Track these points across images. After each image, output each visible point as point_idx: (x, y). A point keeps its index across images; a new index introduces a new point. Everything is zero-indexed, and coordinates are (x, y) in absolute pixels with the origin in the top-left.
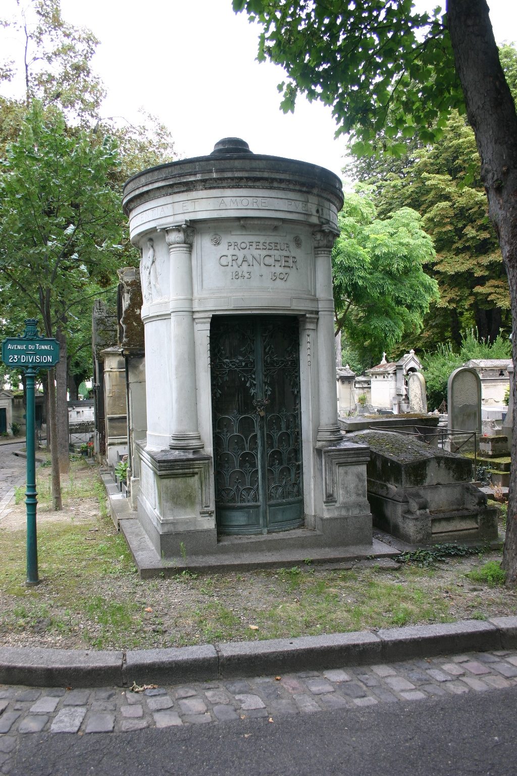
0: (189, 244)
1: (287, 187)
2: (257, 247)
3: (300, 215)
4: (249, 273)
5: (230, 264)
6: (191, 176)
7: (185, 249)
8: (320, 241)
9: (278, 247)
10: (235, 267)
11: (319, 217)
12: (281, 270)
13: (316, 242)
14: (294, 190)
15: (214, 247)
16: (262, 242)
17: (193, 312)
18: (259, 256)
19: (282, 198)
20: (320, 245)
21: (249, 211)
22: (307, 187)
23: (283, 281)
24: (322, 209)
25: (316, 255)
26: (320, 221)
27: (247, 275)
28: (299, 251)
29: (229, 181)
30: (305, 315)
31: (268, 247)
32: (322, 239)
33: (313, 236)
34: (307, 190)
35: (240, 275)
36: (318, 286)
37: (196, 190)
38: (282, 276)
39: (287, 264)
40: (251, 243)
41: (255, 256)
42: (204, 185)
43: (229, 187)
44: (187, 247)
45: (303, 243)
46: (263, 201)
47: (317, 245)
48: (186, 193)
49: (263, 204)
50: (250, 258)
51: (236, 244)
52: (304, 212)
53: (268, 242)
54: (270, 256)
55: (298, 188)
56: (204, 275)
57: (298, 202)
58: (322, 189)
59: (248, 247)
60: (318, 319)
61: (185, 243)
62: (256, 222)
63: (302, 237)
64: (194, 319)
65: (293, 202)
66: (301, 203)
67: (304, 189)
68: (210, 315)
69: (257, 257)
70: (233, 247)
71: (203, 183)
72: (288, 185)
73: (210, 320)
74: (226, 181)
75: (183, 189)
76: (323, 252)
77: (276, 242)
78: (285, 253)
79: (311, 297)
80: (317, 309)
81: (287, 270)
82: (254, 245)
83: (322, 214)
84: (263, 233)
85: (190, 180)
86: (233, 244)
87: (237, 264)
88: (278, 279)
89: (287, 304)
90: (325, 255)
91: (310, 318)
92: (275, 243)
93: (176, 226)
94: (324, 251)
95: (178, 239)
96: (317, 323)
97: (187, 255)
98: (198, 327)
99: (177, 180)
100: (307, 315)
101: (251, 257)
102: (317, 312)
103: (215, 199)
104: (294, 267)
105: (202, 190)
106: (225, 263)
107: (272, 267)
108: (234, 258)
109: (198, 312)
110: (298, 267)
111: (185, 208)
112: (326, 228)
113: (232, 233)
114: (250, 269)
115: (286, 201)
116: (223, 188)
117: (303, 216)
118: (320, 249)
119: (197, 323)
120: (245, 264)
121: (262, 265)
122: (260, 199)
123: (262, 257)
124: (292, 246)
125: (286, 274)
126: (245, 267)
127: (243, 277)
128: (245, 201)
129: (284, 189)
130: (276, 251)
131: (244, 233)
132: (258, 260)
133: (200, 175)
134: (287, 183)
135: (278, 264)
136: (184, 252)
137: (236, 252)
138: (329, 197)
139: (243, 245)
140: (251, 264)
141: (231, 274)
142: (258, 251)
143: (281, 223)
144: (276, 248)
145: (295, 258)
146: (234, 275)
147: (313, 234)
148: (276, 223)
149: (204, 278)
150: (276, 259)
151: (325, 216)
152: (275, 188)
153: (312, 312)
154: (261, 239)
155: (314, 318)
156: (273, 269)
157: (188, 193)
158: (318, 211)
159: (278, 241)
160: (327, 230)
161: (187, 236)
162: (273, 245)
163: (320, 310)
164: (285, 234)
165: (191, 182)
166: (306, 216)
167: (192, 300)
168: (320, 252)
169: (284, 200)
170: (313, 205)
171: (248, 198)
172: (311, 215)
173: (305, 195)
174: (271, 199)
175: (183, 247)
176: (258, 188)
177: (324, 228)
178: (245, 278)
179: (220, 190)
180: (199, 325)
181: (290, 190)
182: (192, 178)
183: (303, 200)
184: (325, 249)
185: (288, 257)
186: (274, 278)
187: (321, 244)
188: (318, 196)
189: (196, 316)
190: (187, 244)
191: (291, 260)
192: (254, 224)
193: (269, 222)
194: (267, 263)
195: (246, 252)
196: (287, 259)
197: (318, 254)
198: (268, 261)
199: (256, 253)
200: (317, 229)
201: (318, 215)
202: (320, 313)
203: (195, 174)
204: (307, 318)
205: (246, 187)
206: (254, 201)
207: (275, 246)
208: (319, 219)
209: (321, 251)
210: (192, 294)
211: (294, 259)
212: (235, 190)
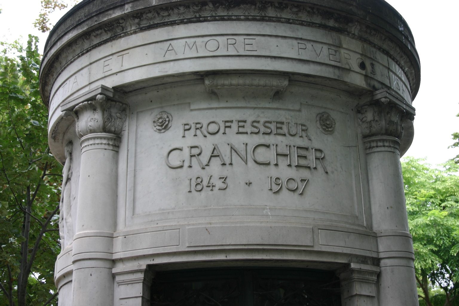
0: (114, 133)
1: (294, 17)
2: (241, 130)
3: (324, 68)
4: (224, 179)
5: (186, 164)
6: (116, 11)
7: (105, 141)
8: (373, 124)
9: (285, 130)
10: (197, 170)
11: (366, 76)
12: (292, 173)
13: (365, 125)
14: (310, 25)
15: (157, 135)
16: (250, 120)
17: (114, 262)
18: (243, 147)
19: (285, 37)
20: (374, 130)
21: (220, 60)
22: (336, 20)
23: (296, 196)
24: (372, 65)
25: (368, 150)
26: (368, 84)
27: (219, 184)
28: (330, 138)
29: (182, 9)
30: (348, 265)
31: (263, 129)
32: (376, 118)
33: (360, 115)
34: (336, 25)
35: (205, 183)
36: (376, 209)
37: (126, 34)
38: (293, 186)
39: (303, 162)
40: (228, 124)
41: (236, 146)
42: (139, 24)
43: (182, 22)
44: (108, 139)
45: (338, 126)
46: (247, 41)
47: (367, 131)
48: (109, 44)
49: (248, 47)
50: (225, 151)
51: (199, 127)
52: (333, 63)
53: (262, 120)
54: (268, 146)
55: (317, 20)
56: (139, 188)
57: (320, 46)
58: (367, 27)
59: (222, 131)
60: (379, 275)
61: (104, 129)
62: (235, 81)
63: (335, 115)
64: (114, 276)
65: (309, 45)
66: (325, 47)
67: (331, 23)
68: (143, 264)
69: (241, 148)
70: (192, 131)
71: (137, 21)
72: (296, 13)
73: (141, 276)
74: (176, 11)
75: (105, 37)
76: (380, 144)
77: (279, 120)
78: (298, 141)
79: (361, 229)
80: (374, 255)
81: (305, 174)
82: (235, 126)
83: (373, 72)
84: (253, 104)
85: (114, 16)
86: (193, 126)
87: (200, 162)
88: (285, 191)
89: (306, 240)
90: (386, 149)
91: (360, 271)
92: (277, 123)
93: (87, 100)
94: (383, 141)
95: (92, 124)
96: (378, 283)
97: (109, 154)
98: (121, 291)
99: (93, 23)
100: (353, 266)
101: (228, 149)
102: (376, 261)
103: (157, 45)
104: (319, 167)
105: (135, 32)
106: (178, 163)
107: (272, 167)
108: (195, 151)
109: (122, 260)
110: (329, 169)
111: (106, 69)
112: (380, 95)
113: (192, 107)
114: (226, 171)
115: (295, 42)
116: (173, 23)
117: (331, 70)
118: (374, 138)
119: (120, 284)
120: (216, 162)
121: (251, 163)
122: (241, 38)
123: (250, 149)
124: (314, 130)
125: (303, 180)
126: (215, 168)
127: (210, 186)
128: (212, 44)
129: (288, 21)
130: (280, 138)
131: (215, 105)
132: (243, 153)
133: (130, 5)
134: (295, 10)
135: (283, 162)
136: (103, 146)
137: (200, 141)
138: (385, 47)
139: (213, 128)
140: (228, 162)
141: (188, 182)
142: (244, 138)
143: (286, 83)
144: (279, 131)
145: (320, 151)
146: (194, 183)
147: (359, 112)
148: (275, 82)
149: (138, 195)
150: (280, 151)
151: (379, 77)
152: (270, 20)
153: (364, 260)
154: (249, 115)
155: (371, 273)
156: (273, 172)
157: (114, 42)
158: (362, 66)
159: (284, 120)
160: (383, 100)
161: (108, 118)
162: (273, 126)
163: (382, 255)
164: (297, 107)
165: (117, 20)
166: (337, 71)
167: (111, 237)
168: (374, 144)
169: (290, 41)
170: (352, 54)
171: (218, 38)
172: (349, 70)
173: (334, 34)
174: (263, 38)
175: (101, 138)
176: (238, 19)
177: (379, 96)
178: (216, 189)
179: (166, 28)
180: (122, 288)
181: (302, 23)
182: (117, 13)
183: (331, 42)
184: (385, 137)
185: (307, 149)
186: (276, 188)
187: (376, 127)
188: (361, 39)
189: (119, 268)
190: (109, 132)
191: (311, 156)
192: (231, 85)
193: (262, 81)
194: (260, 159)
195: (218, 139)
196: (303, 153)
197: (370, 148)
198: (262, 155)
199: (239, 141)
200: (366, 100)
201: (364, 72)
202: (383, 262)
203: (122, 6)
204: (353, 271)
205: (214, 19)
206: (230, 41)
207: (277, 128)
208: (366, 81)
209: (377, 141)
210: (115, 225)
211: (319, 155)
212: (192, 26)
